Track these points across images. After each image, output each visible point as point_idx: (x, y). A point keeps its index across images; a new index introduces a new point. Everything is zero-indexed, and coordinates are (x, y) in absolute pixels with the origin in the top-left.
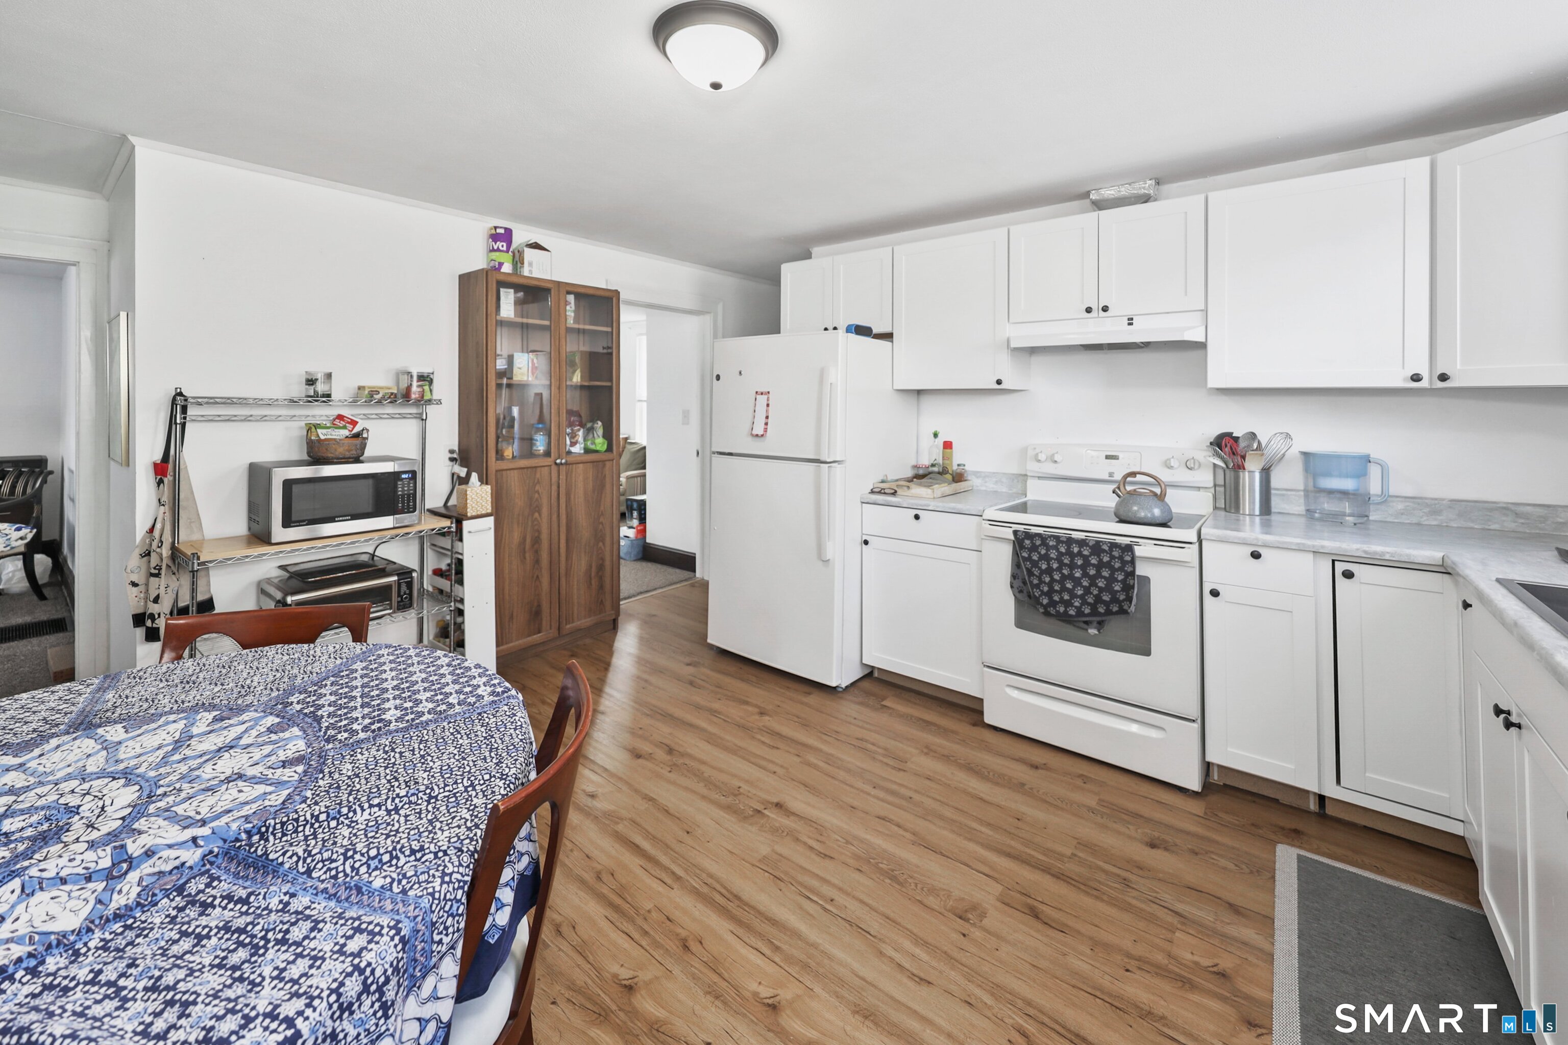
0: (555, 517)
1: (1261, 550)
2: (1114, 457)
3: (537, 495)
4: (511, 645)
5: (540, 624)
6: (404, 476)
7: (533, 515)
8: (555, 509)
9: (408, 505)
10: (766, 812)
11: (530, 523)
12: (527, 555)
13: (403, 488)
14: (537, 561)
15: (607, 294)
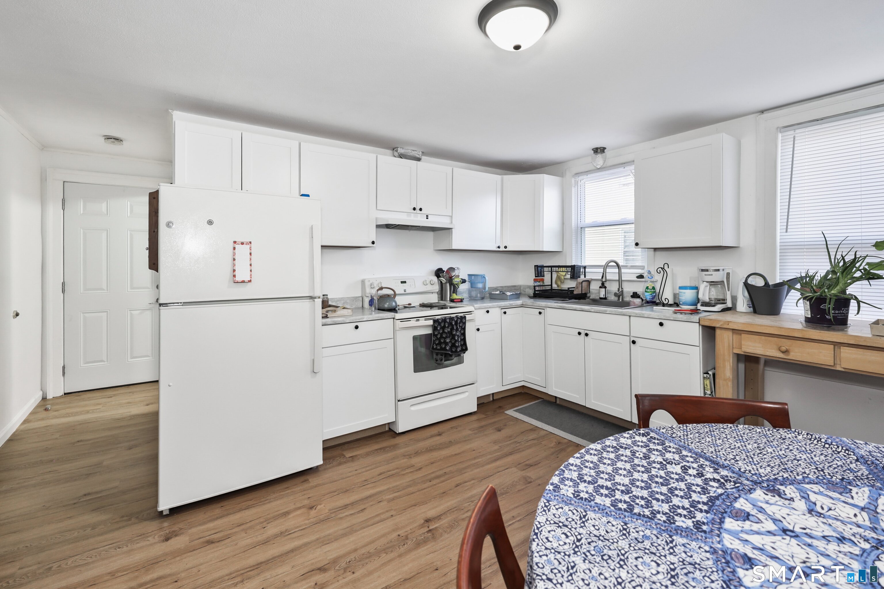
1: (489, 310)
2: (405, 282)
10: (431, 528)
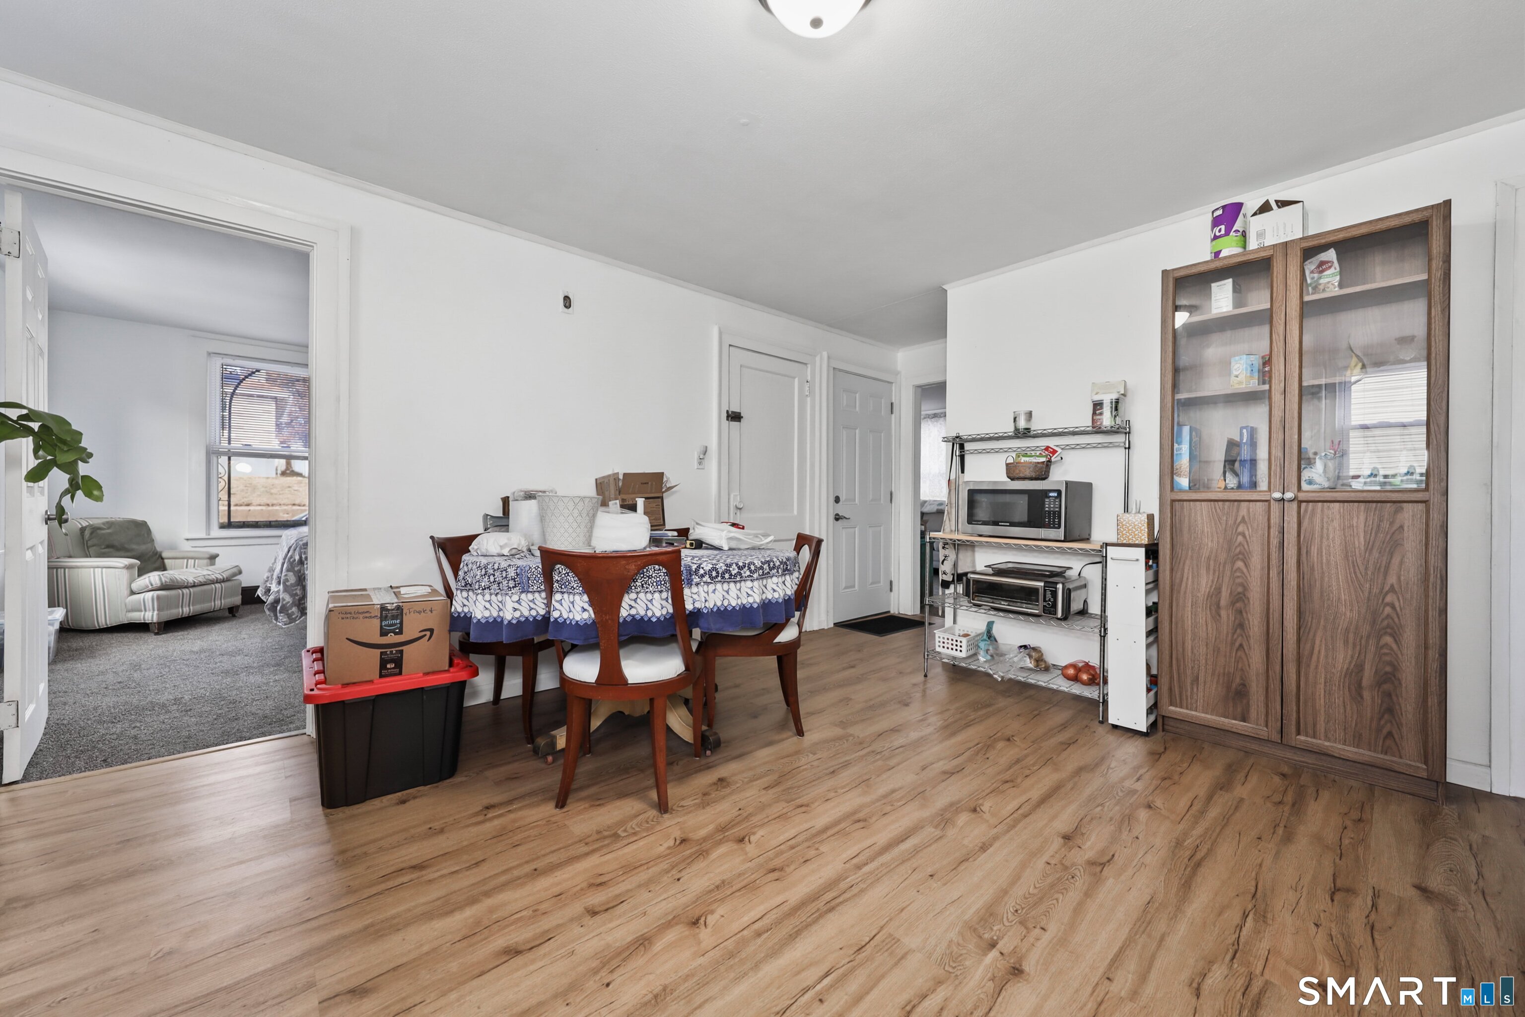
0: (1274, 573)
3: (1240, 538)
4: (1193, 713)
5: (1247, 707)
6: (1051, 494)
7: (1233, 563)
8: (1274, 561)
9: (1054, 521)
11: (1228, 573)
12: (1223, 613)
13: (1049, 504)
14: (1241, 625)
15: (1416, 218)
